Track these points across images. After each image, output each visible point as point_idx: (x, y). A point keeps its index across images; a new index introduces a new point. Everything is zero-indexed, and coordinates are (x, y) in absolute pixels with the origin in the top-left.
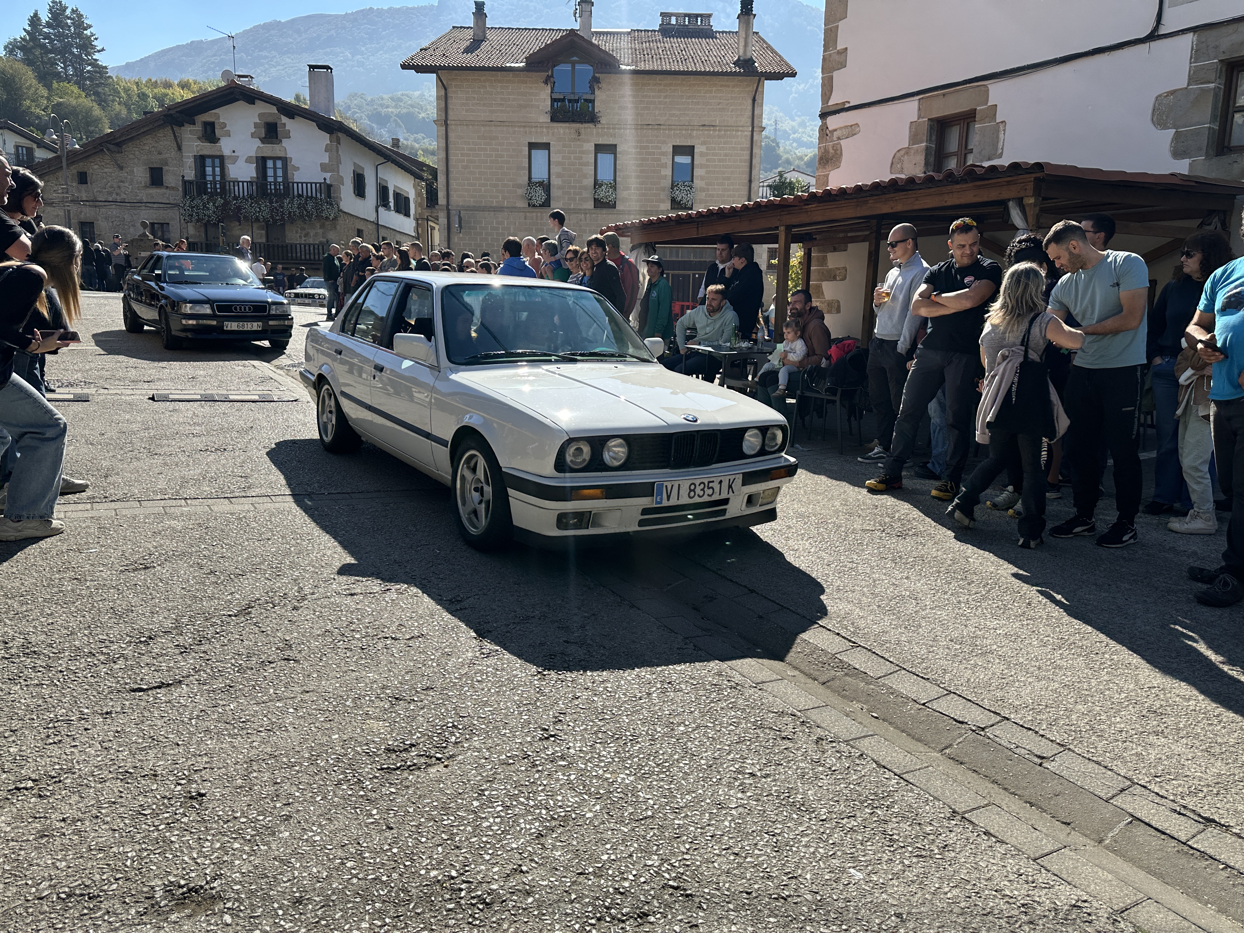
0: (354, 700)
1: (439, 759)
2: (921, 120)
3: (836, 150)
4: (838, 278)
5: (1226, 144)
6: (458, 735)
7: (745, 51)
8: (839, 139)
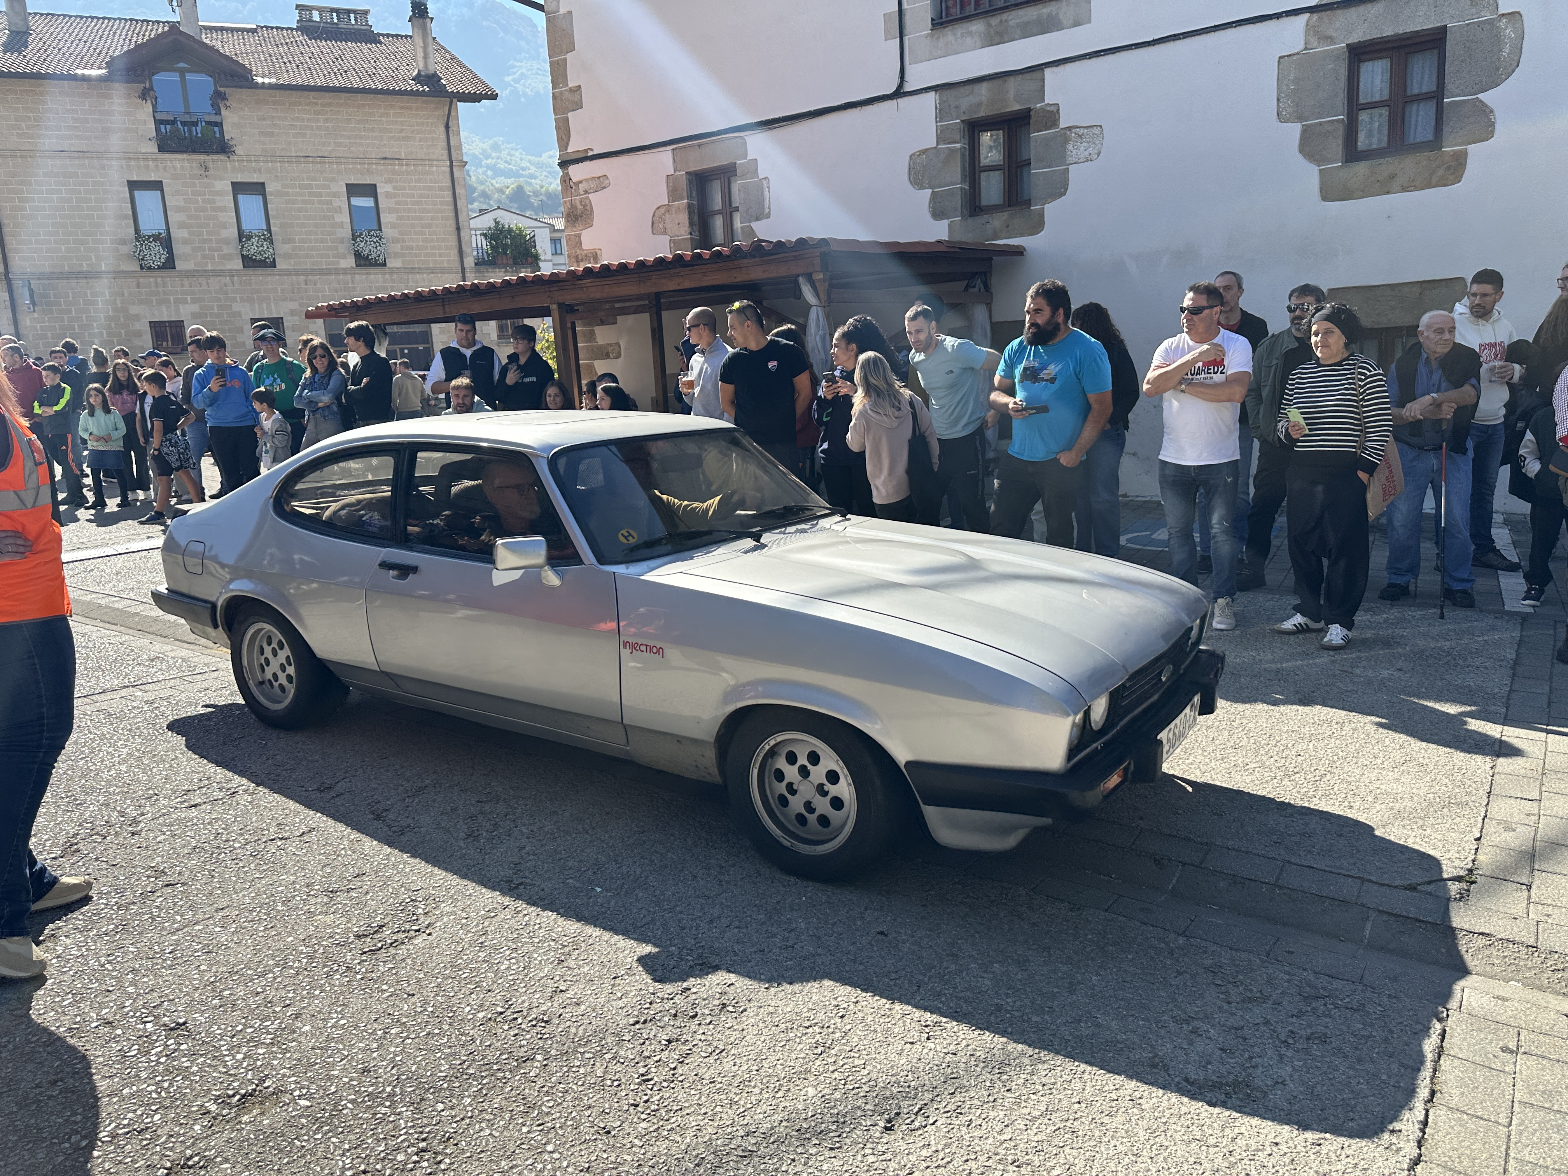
0: (283, 903)
1: (416, 931)
2: (678, 173)
3: (585, 206)
4: (612, 356)
5: (977, 204)
6: (423, 907)
7: (426, 64)
8: (586, 192)
